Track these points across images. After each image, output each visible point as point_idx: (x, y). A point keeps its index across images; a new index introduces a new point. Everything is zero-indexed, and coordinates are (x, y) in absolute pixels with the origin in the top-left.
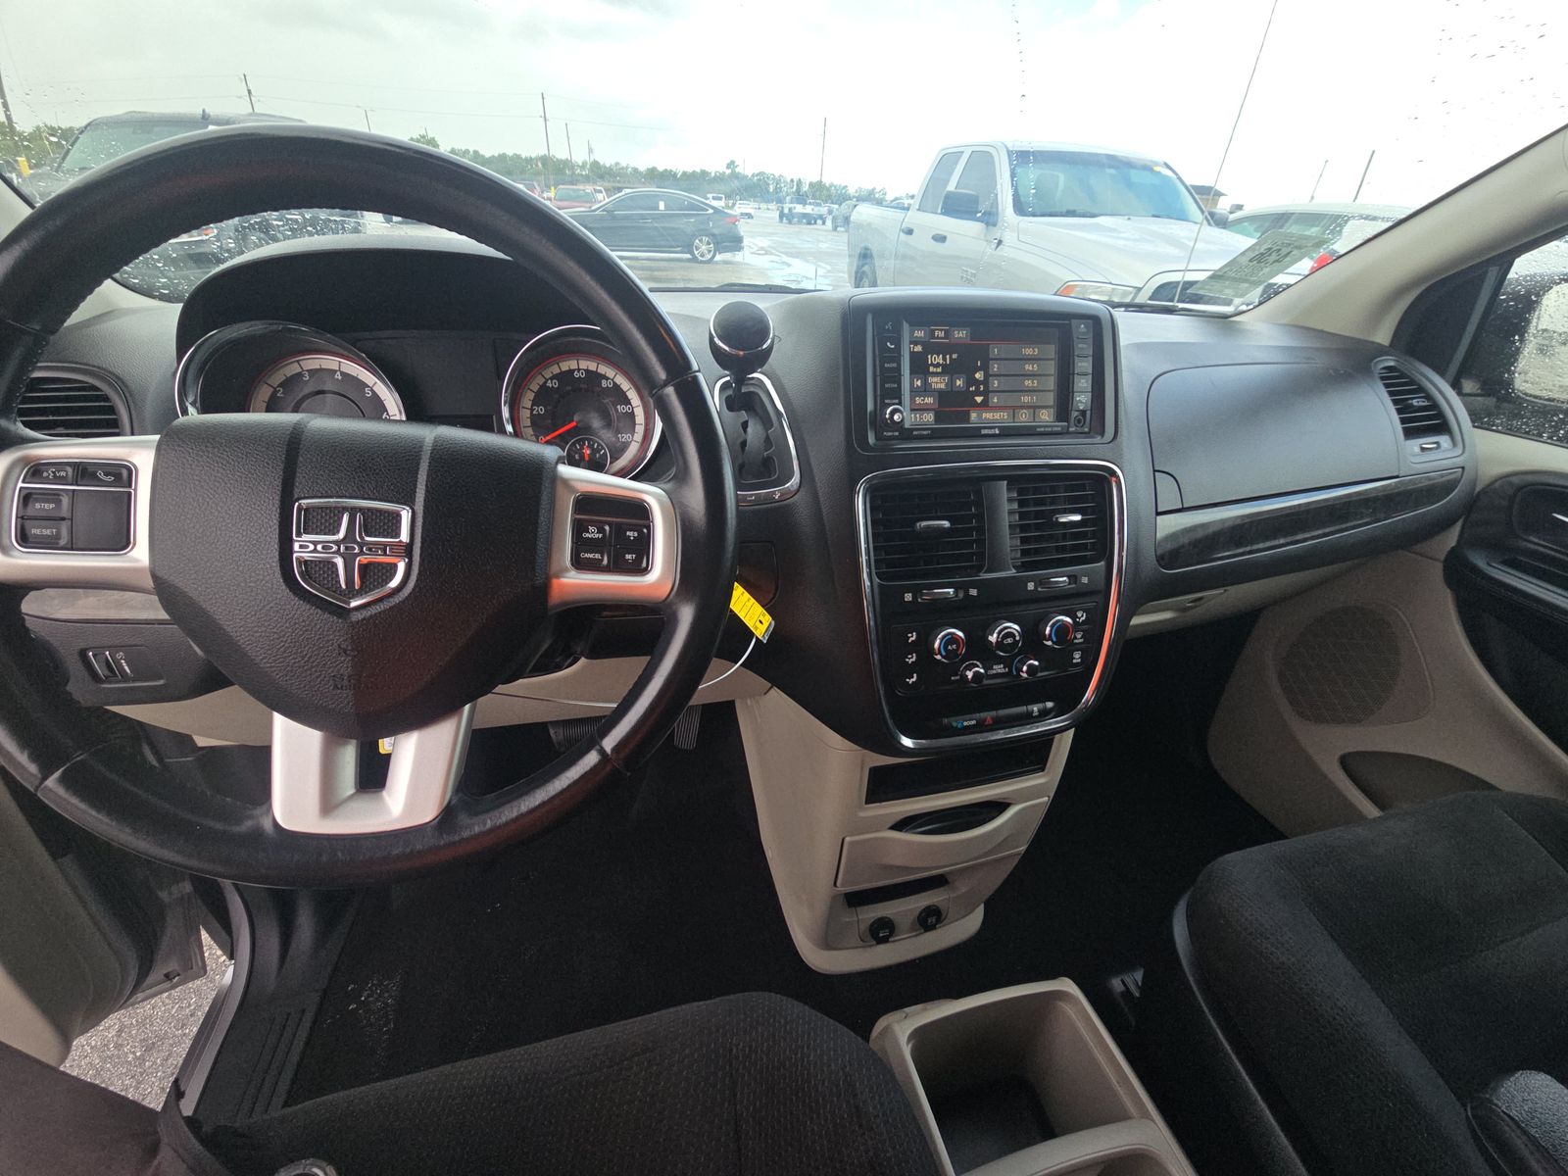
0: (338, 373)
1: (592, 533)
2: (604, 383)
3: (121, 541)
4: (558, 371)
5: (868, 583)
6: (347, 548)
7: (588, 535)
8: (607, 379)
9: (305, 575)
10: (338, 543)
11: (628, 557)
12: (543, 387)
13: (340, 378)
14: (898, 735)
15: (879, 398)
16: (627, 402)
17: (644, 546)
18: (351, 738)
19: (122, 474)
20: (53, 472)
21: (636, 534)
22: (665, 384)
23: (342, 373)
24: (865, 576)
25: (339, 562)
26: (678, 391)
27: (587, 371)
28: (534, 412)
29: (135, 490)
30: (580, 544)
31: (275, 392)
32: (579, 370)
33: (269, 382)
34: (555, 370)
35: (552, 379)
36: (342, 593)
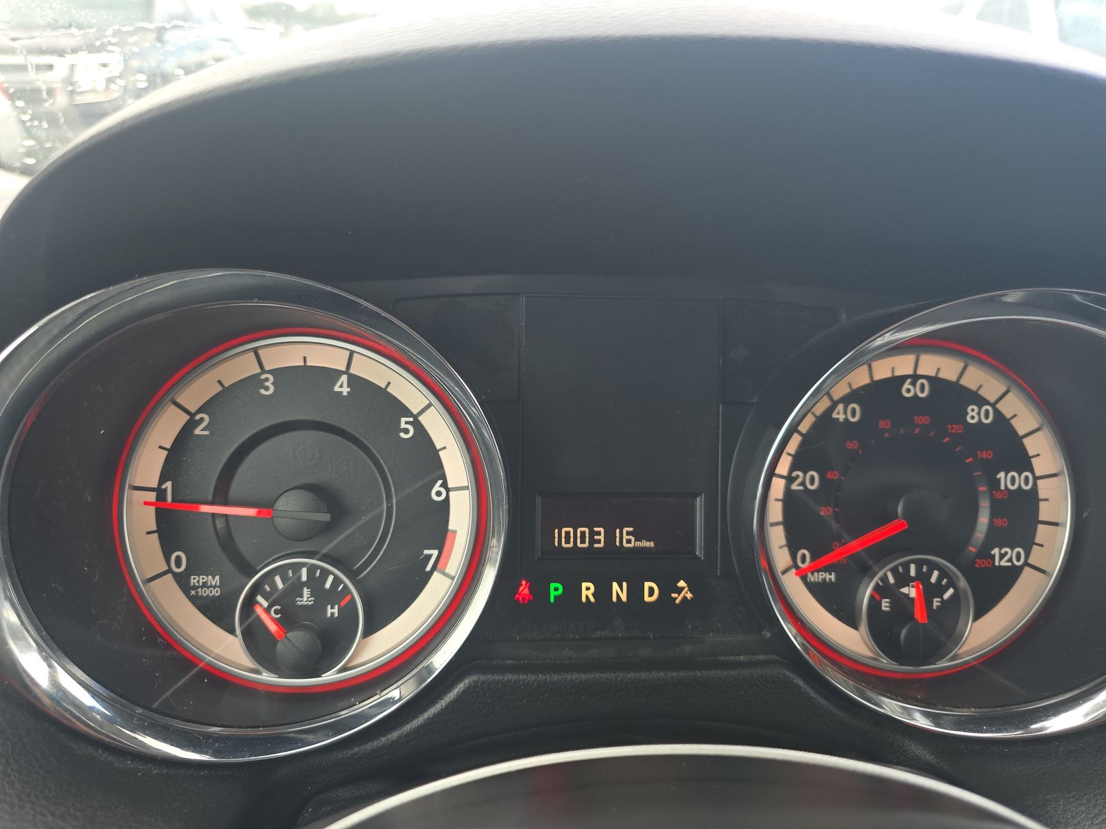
0: (344, 378)
2: (973, 415)
4: (865, 380)
8: (981, 401)
12: (825, 420)
13: (345, 390)
16: (1023, 462)
23: (351, 379)
27: (934, 381)
28: (795, 487)
31: (191, 424)
32: (915, 378)
33: (179, 400)
34: (860, 378)
35: (846, 400)
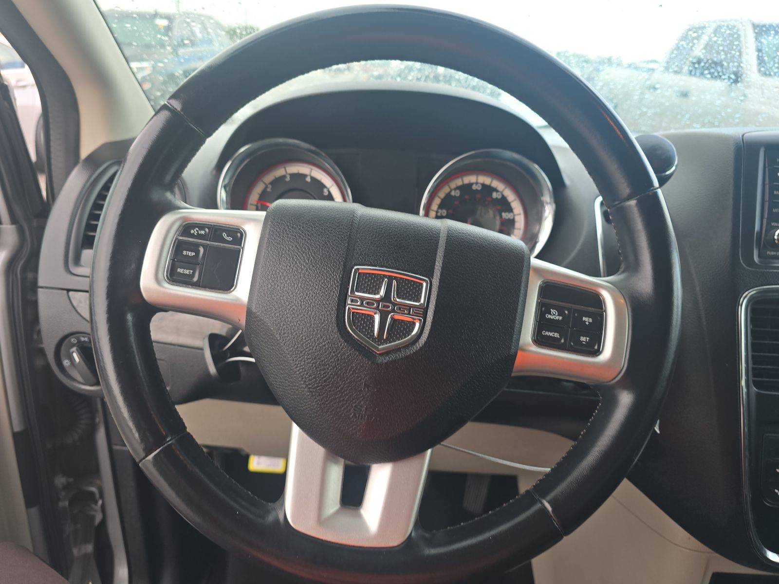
0: (309, 177)
1: (554, 315)
2: (494, 195)
3: (227, 283)
4: (461, 184)
5: (745, 390)
6: (384, 306)
7: (550, 316)
8: (497, 191)
9: (352, 323)
10: (378, 301)
11: (583, 339)
12: (448, 195)
13: (309, 180)
14: (762, 548)
15: (765, 221)
16: (510, 210)
17: (597, 331)
18: (342, 457)
19: (237, 236)
20: (197, 230)
21: (591, 320)
22: (629, 198)
23: (312, 178)
24: (743, 383)
25: (377, 318)
26: (640, 204)
27: (483, 185)
28: (438, 214)
29: (243, 248)
30: (542, 323)
32: (477, 183)
33: (265, 181)
34: (459, 182)
35: (455, 189)
36: (374, 339)
